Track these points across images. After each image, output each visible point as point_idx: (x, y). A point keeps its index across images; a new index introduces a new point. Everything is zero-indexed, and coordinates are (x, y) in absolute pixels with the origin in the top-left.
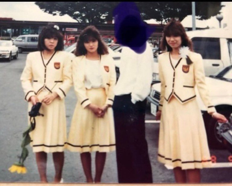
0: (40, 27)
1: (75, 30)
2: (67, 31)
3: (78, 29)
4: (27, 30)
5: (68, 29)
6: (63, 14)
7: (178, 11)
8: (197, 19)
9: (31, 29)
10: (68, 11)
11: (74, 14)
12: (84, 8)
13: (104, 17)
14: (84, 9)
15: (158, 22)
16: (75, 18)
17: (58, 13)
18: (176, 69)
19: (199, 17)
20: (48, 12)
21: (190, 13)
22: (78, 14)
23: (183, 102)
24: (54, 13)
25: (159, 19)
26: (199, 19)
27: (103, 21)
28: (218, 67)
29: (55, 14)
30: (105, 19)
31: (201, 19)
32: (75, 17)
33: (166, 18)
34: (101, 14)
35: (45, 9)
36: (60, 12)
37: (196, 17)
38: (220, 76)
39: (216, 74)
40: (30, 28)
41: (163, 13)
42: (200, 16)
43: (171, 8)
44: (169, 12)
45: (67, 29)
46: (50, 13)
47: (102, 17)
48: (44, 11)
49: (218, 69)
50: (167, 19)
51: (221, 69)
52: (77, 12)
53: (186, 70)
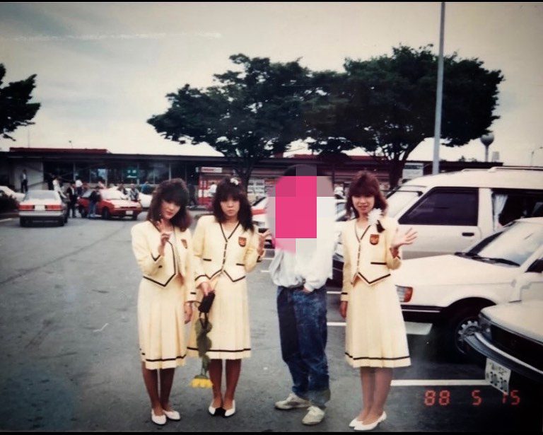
0: (155, 165)
1: (219, 170)
2: (204, 173)
3: (223, 169)
4: (134, 172)
5: (205, 170)
6: (197, 140)
7: (408, 130)
8: (443, 144)
9: (141, 169)
10: (207, 135)
11: (217, 142)
12: (236, 128)
13: (270, 146)
14: (235, 131)
15: (369, 152)
16: (218, 150)
17: (188, 139)
18: (362, 241)
19: (446, 141)
20: (171, 137)
21: (431, 135)
22: (224, 141)
23: (370, 283)
24: (181, 139)
25: (371, 146)
26: (447, 145)
27: (268, 153)
28: (472, 238)
29: (183, 142)
30: (271, 151)
31: (451, 145)
32: (219, 147)
33: (384, 145)
34: (265, 141)
35: (165, 133)
36: (192, 138)
37: (442, 141)
38: (473, 254)
39: (467, 250)
40: (138, 167)
41: (379, 134)
42: (449, 139)
43: (394, 124)
44: (390, 132)
45: (203, 168)
46: (175, 139)
47: (267, 148)
48: (165, 136)
49: (471, 241)
50: (386, 146)
51: (476, 241)
52: (223, 139)
53: (374, 242)
